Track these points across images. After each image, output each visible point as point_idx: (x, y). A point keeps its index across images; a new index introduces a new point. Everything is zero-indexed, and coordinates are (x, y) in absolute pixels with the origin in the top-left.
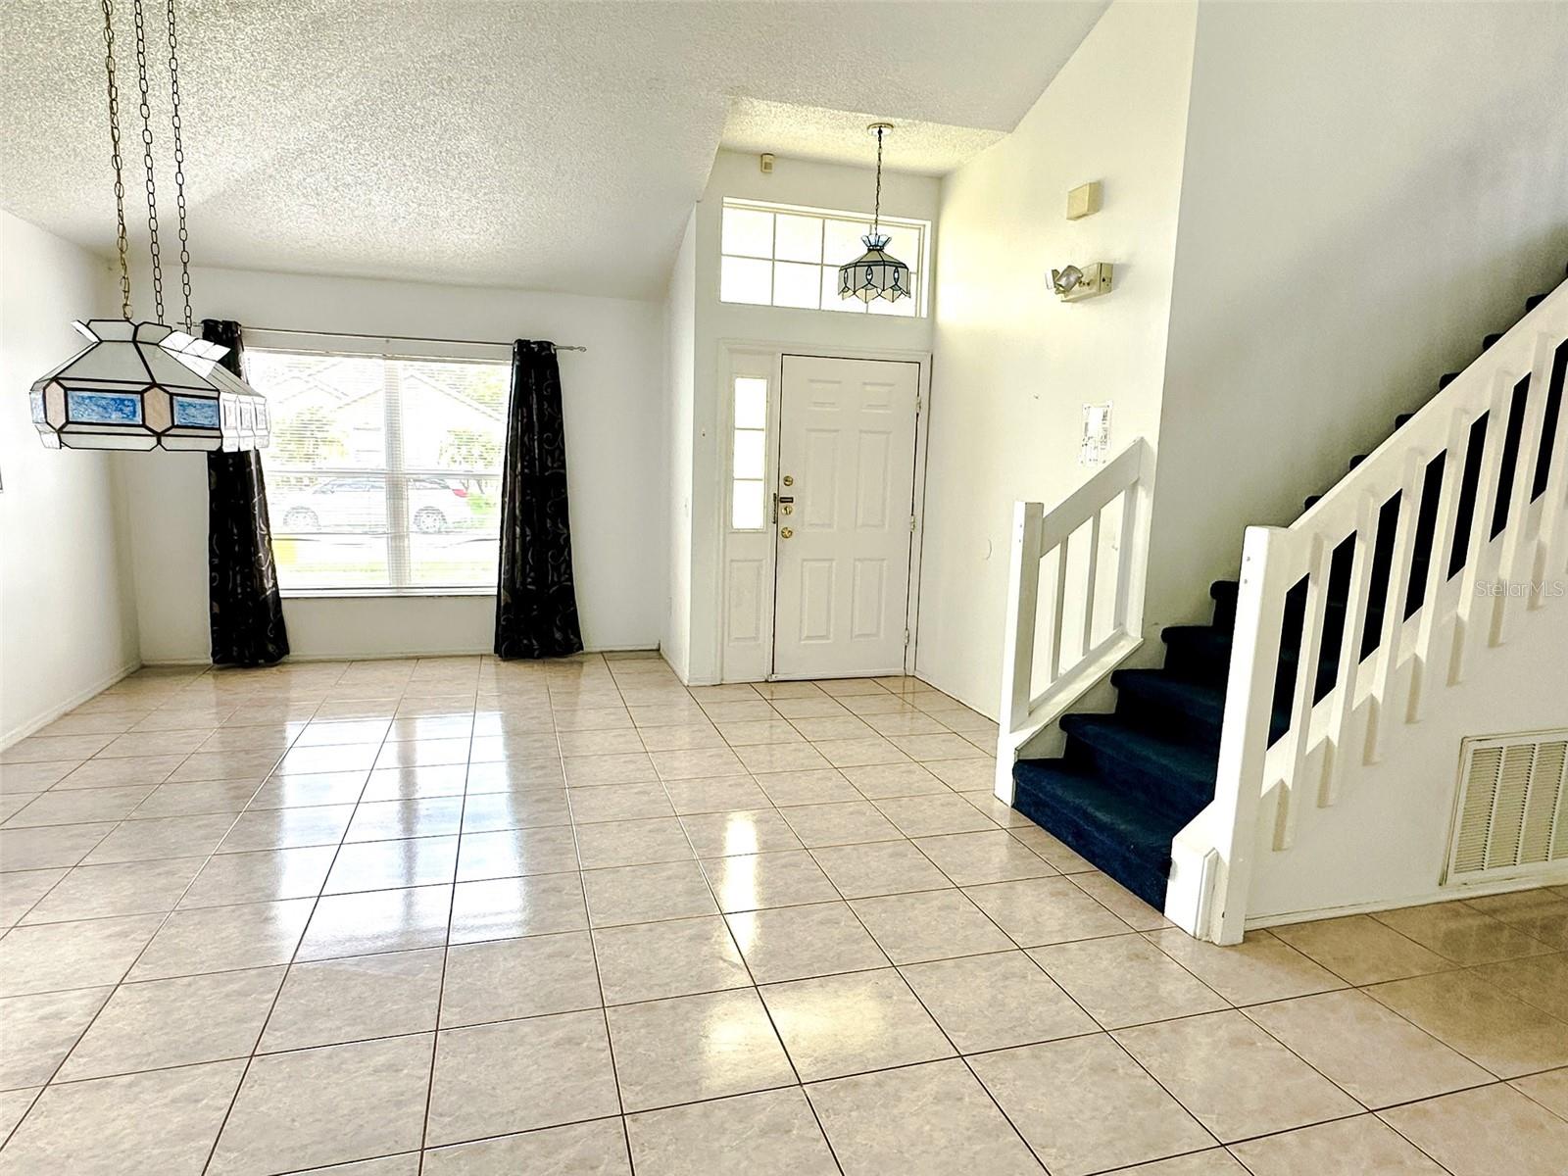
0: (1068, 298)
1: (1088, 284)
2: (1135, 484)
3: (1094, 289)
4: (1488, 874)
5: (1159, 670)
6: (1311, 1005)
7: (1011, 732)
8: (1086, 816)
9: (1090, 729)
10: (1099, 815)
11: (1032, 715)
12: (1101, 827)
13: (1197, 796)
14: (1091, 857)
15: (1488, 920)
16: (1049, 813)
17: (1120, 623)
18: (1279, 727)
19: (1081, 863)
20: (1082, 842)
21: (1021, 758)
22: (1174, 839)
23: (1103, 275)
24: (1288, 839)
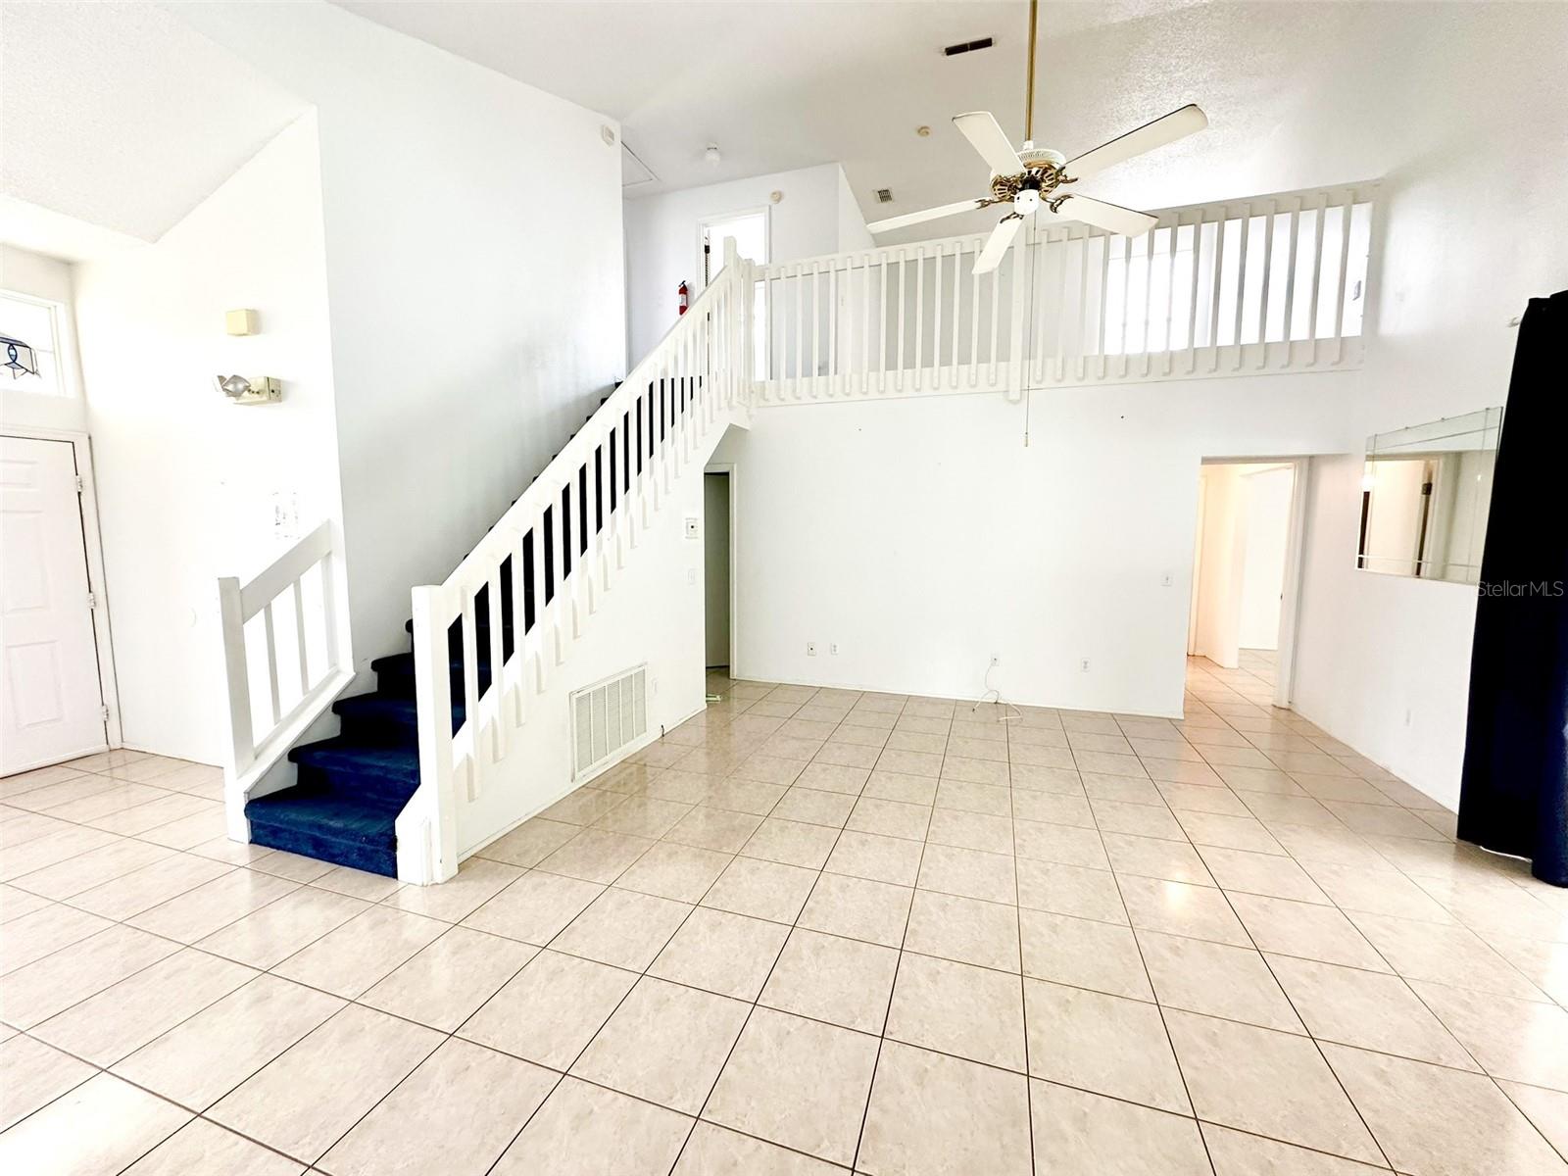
0: (240, 401)
1: (258, 393)
2: (329, 554)
3: (265, 398)
4: (595, 765)
5: (374, 693)
6: (505, 895)
7: (238, 778)
8: (320, 827)
9: (318, 755)
10: (331, 823)
11: (259, 759)
12: (336, 832)
13: (412, 782)
14: (332, 858)
15: (597, 791)
16: (288, 836)
17: (333, 663)
18: (458, 720)
19: (324, 867)
20: (321, 850)
21: (252, 798)
22: (396, 821)
23: (271, 388)
24: (477, 791)
